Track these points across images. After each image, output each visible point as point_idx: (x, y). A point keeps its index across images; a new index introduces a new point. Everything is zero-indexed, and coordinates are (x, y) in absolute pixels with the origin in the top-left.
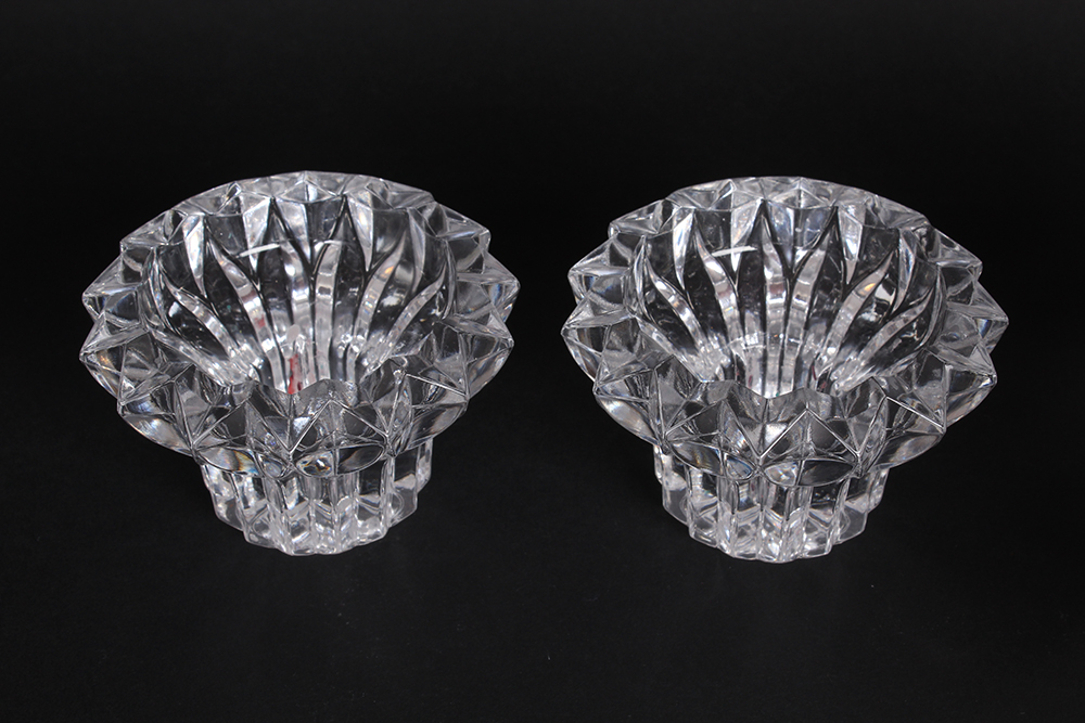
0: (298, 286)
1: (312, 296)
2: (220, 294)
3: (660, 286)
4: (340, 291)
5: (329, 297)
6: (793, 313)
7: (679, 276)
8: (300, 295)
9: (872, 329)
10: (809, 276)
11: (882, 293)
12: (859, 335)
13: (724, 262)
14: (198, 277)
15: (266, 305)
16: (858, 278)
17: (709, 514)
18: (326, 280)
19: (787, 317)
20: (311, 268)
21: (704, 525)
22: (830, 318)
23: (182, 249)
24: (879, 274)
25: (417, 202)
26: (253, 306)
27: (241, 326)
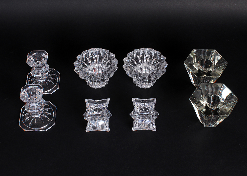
0: (95, 60)
1: (96, 61)
2: (87, 61)
3: (133, 60)
4: (99, 60)
5: (98, 61)
6: (147, 62)
7: (135, 59)
8: (95, 61)
9: (155, 64)
10: (149, 58)
11: (156, 60)
12: (154, 64)
13: (140, 57)
14: (84, 60)
15: (91, 62)
16: (154, 58)
17: (138, 83)
18: (98, 59)
19: (146, 62)
20: (96, 58)
21: (138, 84)
22: (151, 62)
23: (83, 57)
24: (156, 58)
25: (107, 51)
26: (90, 62)
27: (89, 64)
